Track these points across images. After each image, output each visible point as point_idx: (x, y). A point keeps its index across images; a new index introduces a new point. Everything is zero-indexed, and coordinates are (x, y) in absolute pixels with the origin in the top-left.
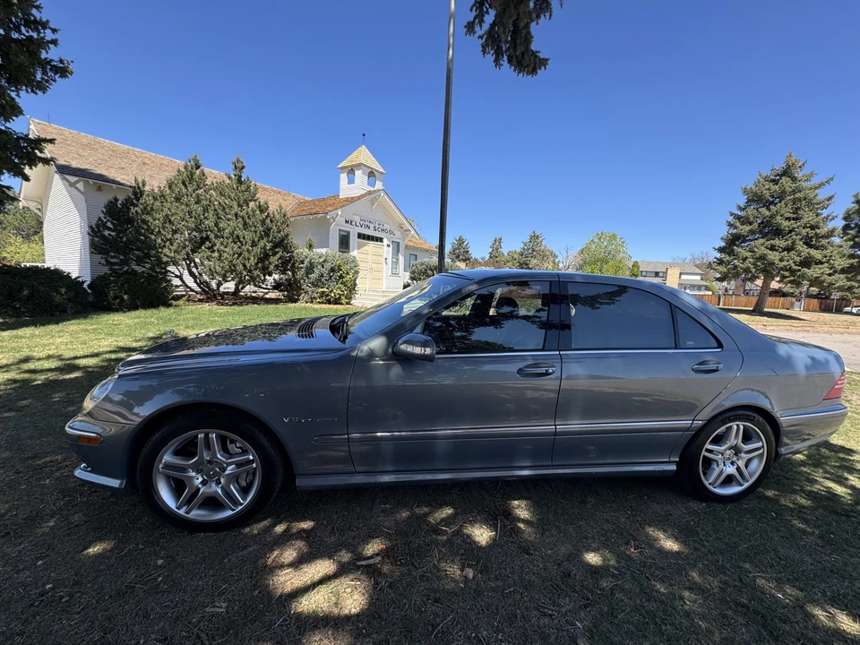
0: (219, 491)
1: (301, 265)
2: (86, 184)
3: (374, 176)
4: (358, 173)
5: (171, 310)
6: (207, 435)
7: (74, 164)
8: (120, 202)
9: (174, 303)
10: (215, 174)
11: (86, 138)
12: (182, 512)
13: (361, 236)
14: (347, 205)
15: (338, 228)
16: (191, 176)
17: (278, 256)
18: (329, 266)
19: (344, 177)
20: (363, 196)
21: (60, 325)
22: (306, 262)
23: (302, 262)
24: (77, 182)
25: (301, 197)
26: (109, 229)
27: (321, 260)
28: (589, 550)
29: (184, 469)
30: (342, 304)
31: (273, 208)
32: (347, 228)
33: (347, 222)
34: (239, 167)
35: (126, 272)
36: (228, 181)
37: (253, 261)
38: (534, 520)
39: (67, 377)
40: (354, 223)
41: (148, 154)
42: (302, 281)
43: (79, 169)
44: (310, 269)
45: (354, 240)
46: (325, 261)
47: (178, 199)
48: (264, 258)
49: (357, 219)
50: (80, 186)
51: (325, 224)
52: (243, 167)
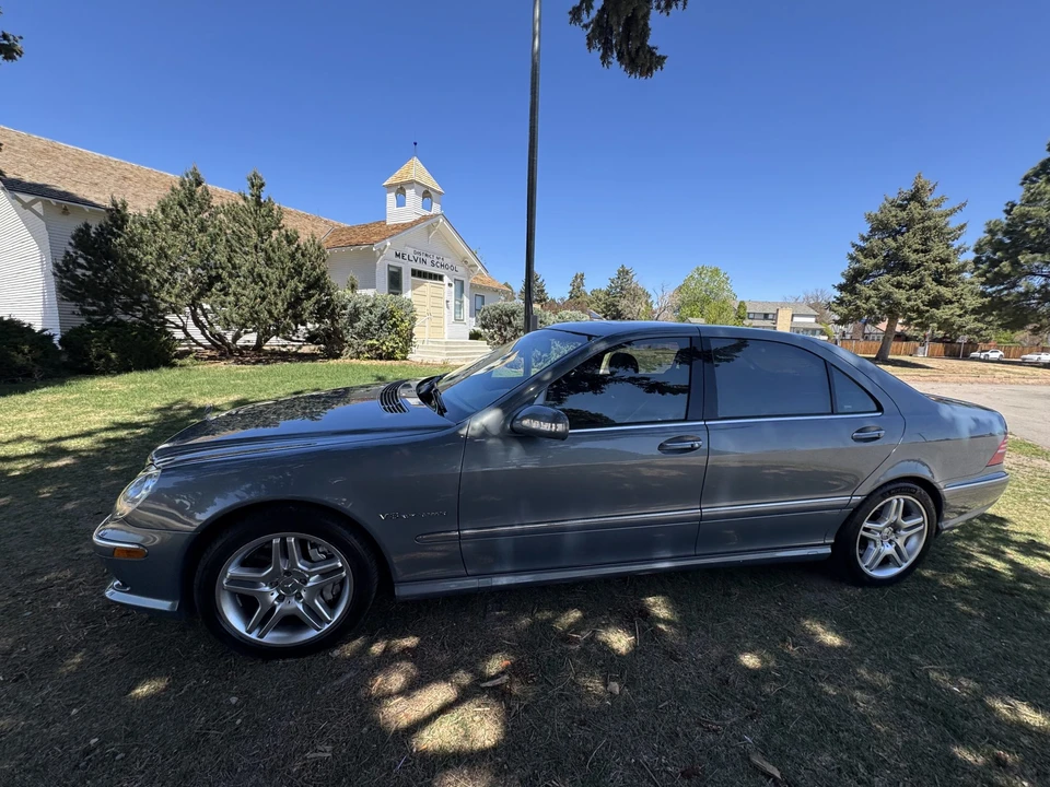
0: (301, 607)
1: (344, 311)
2: (46, 204)
3: (430, 196)
4: (410, 193)
5: (176, 372)
6: (283, 540)
7: (27, 178)
8: (93, 230)
9: (179, 362)
10: (224, 193)
11: (41, 142)
12: (253, 636)
13: (416, 273)
14: (398, 233)
15: (387, 263)
16: (191, 196)
17: (313, 300)
18: (378, 312)
19: (391, 197)
20: (417, 222)
21: (28, 394)
22: (349, 307)
23: (344, 307)
24: (34, 202)
25: (336, 223)
26: (81, 266)
27: (369, 304)
28: (744, 651)
29: (254, 583)
30: (396, 359)
31: (303, 239)
32: (398, 262)
33: (397, 255)
34: (257, 185)
35: (111, 323)
36: (241, 202)
37: (281, 306)
38: (676, 619)
39: (55, 464)
40: (406, 257)
41: (128, 164)
42: (345, 332)
43: (35, 185)
44: (355, 316)
45: (407, 278)
46: (373, 306)
47: (175, 227)
48: (295, 302)
49: (410, 251)
50: (38, 207)
51: (370, 258)
52: (262, 185)
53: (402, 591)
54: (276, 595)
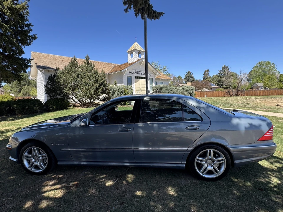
0: (38, 164)
1: (111, 91)
2: (45, 70)
3: (141, 53)
4: (134, 53)
5: (67, 110)
6: (34, 148)
7: (42, 65)
8: (52, 76)
9: (69, 108)
10: (81, 61)
11: (46, 55)
12: (30, 169)
13: (136, 77)
14: (129, 66)
15: (127, 75)
16: (74, 63)
17: (101, 89)
18: (120, 91)
19: (129, 55)
20: (136, 62)
22: (112, 90)
23: (111, 90)
24: (42, 70)
25: (116, 64)
26: (50, 85)
27: (118, 89)
29: (30, 157)
30: (126, 105)
31: (100, 72)
32: (130, 75)
33: (130, 73)
34: (88, 59)
35: (55, 99)
36: (84, 64)
37: (92, 92)
40: (133, 73)
41: (64, 57)
42: (111, 97)
43: (43, 66)
44: (113, 93)
45: (133, 79)
46: (119, 89)
47: (68, 73)
48: (97, 90)
49: (134, 71)
50: (43, 71)
51: (121, 74)
52: (89, 59)
53: (59, 163)
54: (34, 160)
